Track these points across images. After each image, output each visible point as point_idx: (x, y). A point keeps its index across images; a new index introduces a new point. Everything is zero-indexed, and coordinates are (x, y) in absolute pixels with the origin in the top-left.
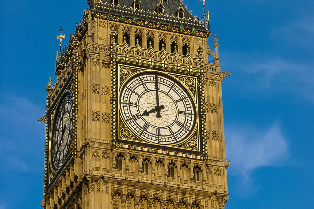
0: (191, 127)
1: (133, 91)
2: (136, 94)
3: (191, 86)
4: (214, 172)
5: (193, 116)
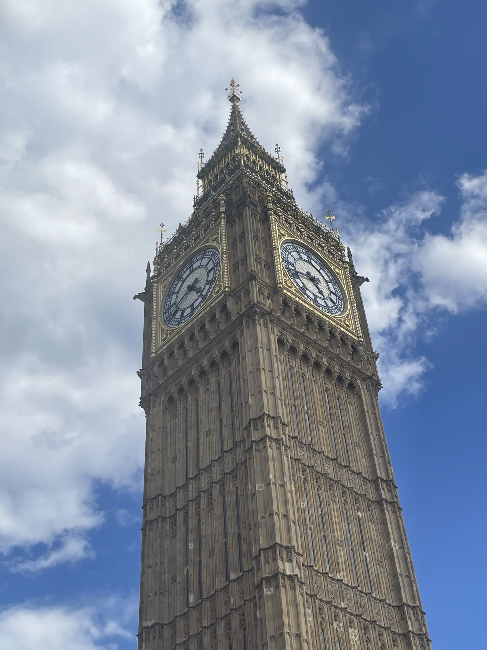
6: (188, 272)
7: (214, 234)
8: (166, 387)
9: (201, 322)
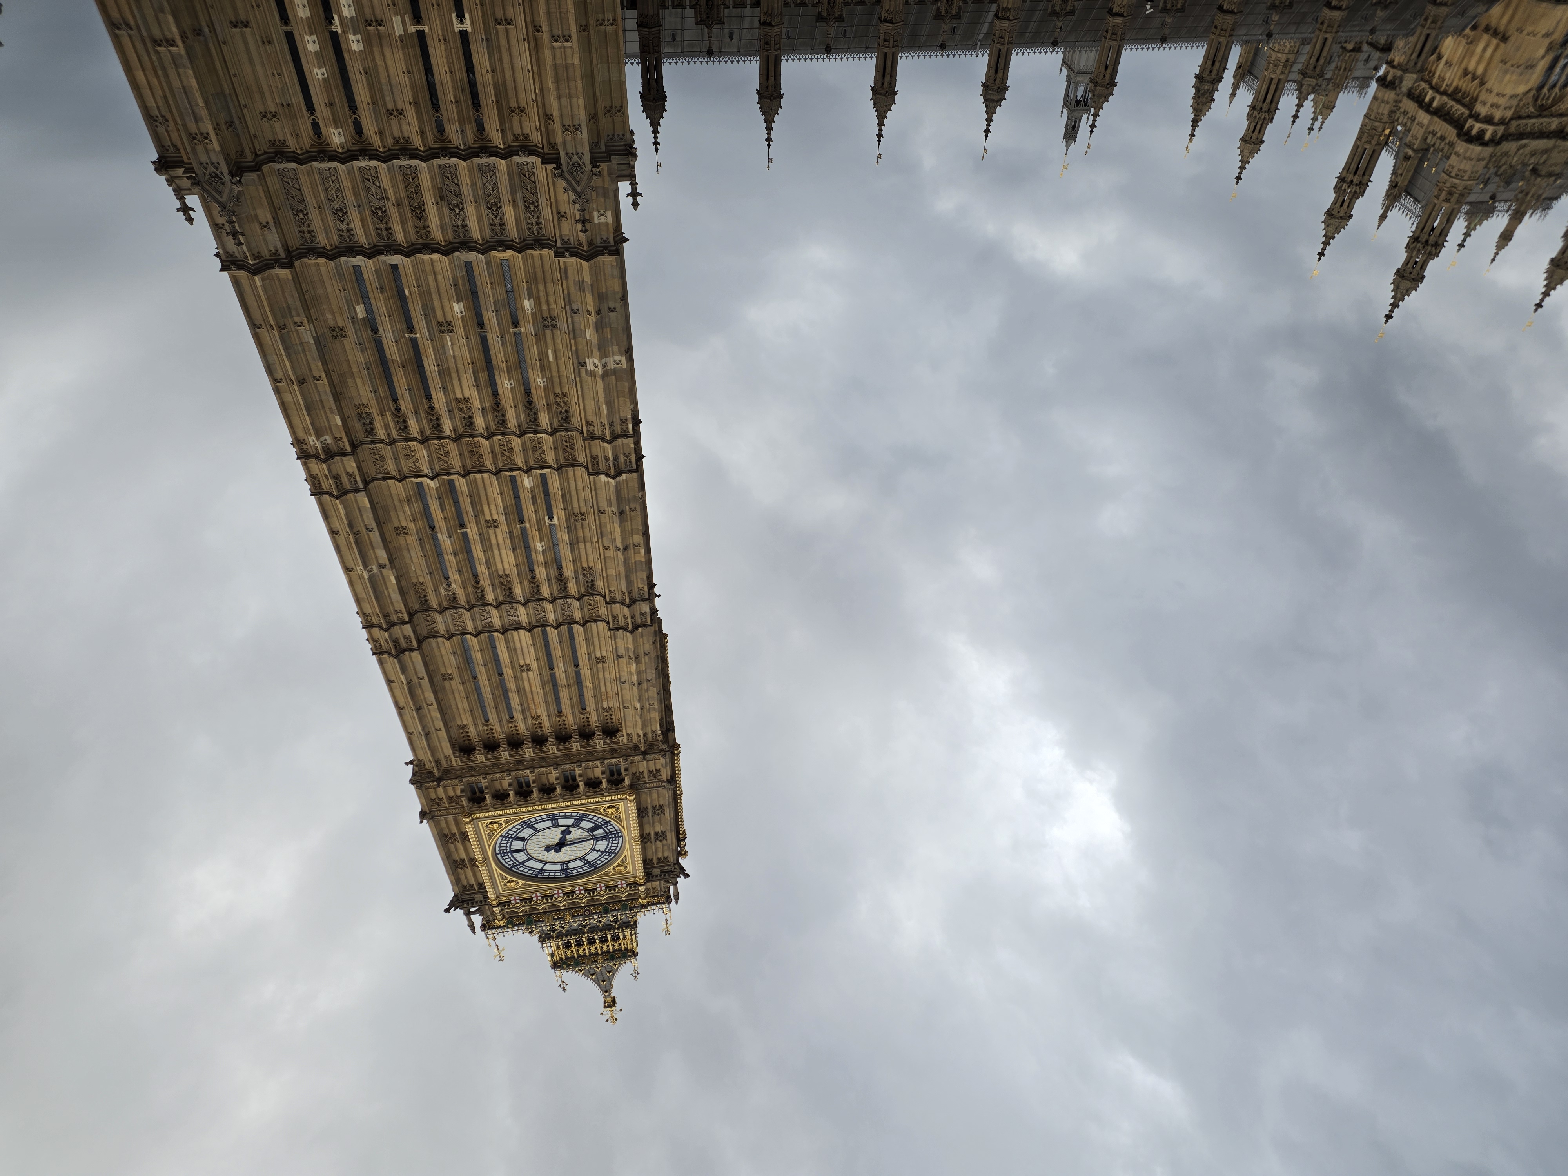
0: (499, 841)
1: (603, 852)
2: (598, 851)
3: (508, 882)
4: (445, 800)
5: (498, 851)
6: (571, 865)
7: (513, 889)
8: (613, 751)
9: (525, 801)
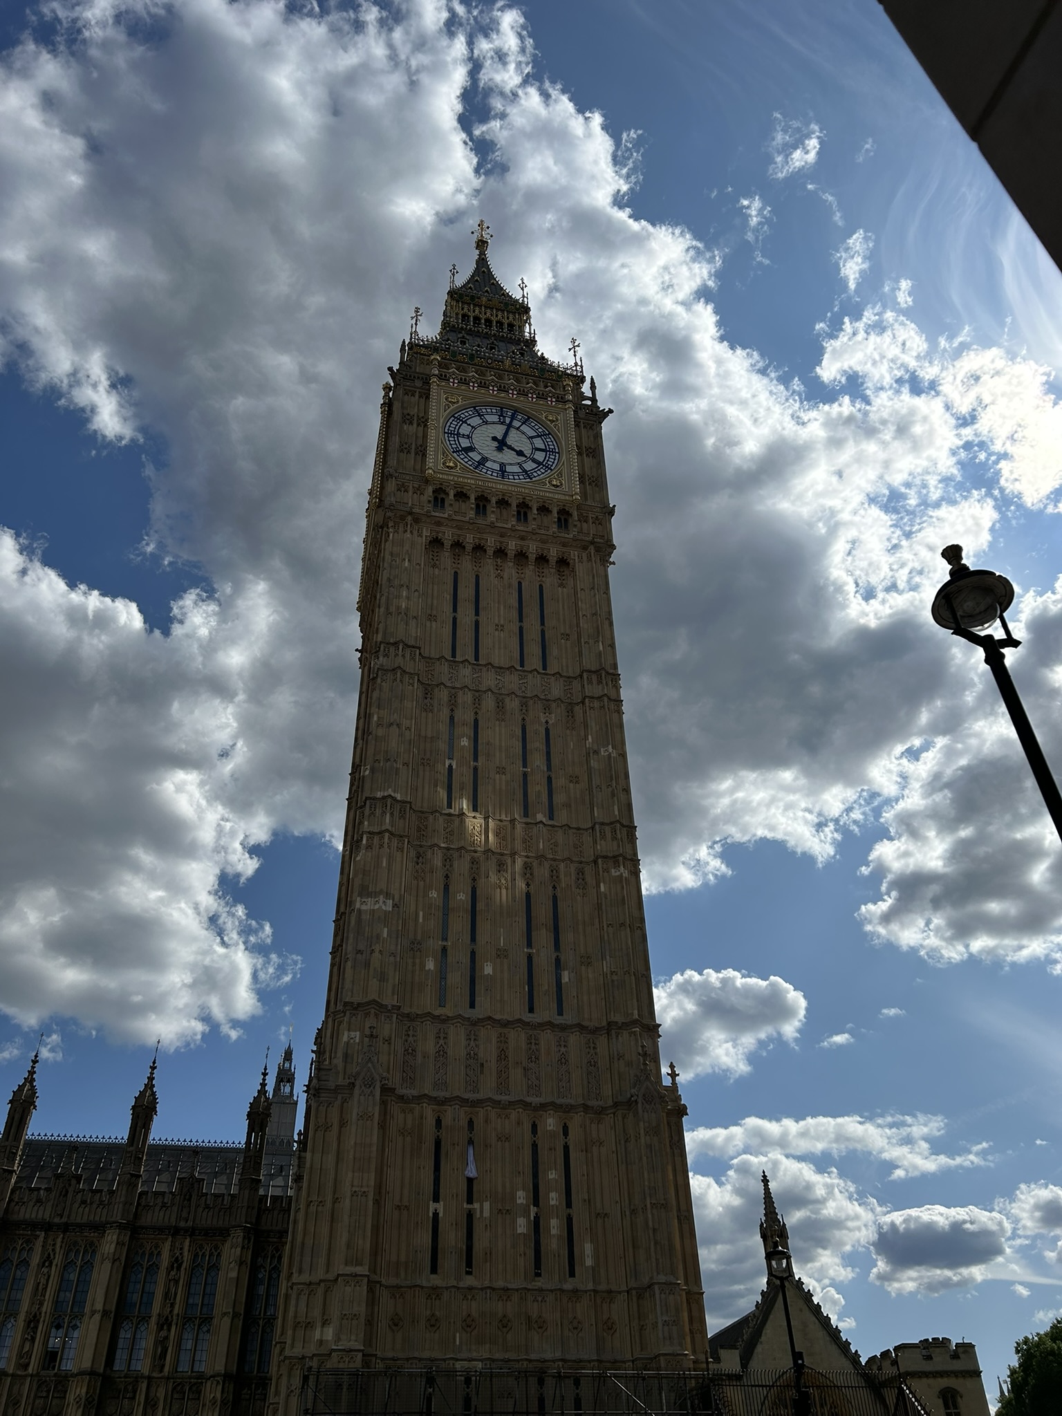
0: (554, 466)
1: (465, 422)
2: (469, 425)
3: (554, 421)
4: (591, 521)
5: (557, 456)
6: (495, 418)
7: (551, 413)
8: (439, 524)
9: (524, 499)
